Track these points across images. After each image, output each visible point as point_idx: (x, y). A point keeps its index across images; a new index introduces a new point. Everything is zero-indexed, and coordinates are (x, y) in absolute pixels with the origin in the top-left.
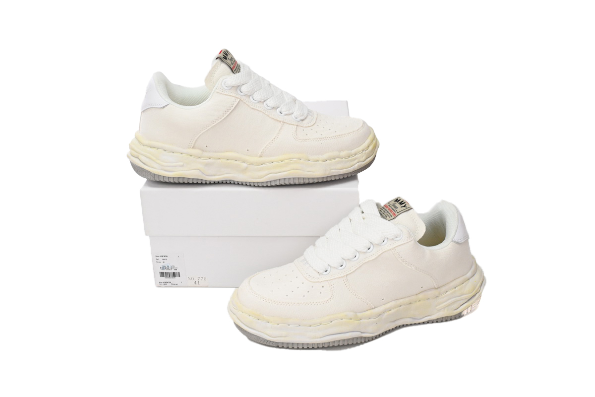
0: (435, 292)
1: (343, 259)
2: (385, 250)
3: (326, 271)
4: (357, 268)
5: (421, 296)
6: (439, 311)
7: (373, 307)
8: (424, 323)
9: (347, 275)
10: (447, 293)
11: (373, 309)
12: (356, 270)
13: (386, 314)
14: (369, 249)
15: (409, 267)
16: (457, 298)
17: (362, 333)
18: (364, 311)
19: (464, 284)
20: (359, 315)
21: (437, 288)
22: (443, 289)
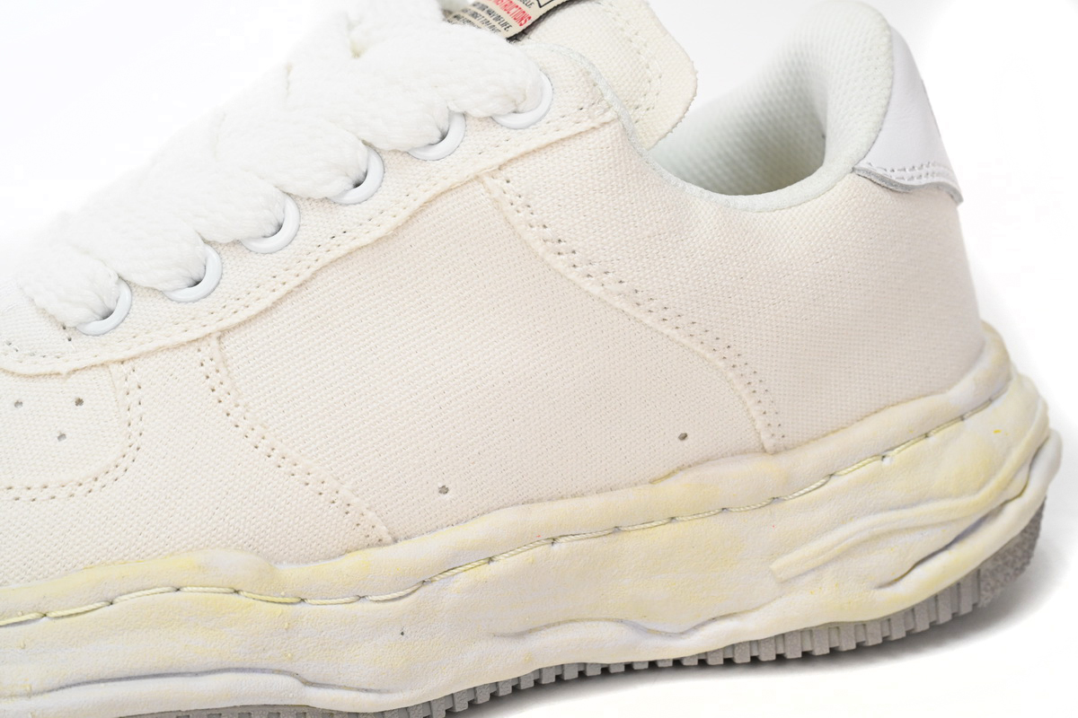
0: (764, 470)
1: (207, 242)
2: (448, 184)
3: (107, 315)
4: (282, 290)
5: (676, 489)
6: (786, 583)
7: (382, 531)
8: (703, 663)
9: (222, 334)
10: (834, 482)
11: (380, 542)
12: (275, 304)
13: (462, 580)
14: (357, 185)
15: (588, 285)
16: (894, 515)
17: (307, 683)
18: (329, 558)
19: (934, 439)
20: (292, 574)
21: (775, 452)
22: (810, 459)
